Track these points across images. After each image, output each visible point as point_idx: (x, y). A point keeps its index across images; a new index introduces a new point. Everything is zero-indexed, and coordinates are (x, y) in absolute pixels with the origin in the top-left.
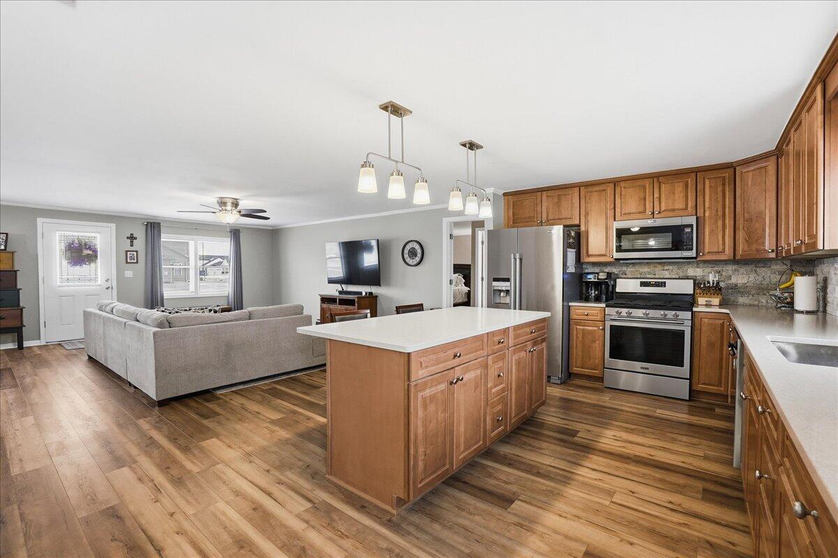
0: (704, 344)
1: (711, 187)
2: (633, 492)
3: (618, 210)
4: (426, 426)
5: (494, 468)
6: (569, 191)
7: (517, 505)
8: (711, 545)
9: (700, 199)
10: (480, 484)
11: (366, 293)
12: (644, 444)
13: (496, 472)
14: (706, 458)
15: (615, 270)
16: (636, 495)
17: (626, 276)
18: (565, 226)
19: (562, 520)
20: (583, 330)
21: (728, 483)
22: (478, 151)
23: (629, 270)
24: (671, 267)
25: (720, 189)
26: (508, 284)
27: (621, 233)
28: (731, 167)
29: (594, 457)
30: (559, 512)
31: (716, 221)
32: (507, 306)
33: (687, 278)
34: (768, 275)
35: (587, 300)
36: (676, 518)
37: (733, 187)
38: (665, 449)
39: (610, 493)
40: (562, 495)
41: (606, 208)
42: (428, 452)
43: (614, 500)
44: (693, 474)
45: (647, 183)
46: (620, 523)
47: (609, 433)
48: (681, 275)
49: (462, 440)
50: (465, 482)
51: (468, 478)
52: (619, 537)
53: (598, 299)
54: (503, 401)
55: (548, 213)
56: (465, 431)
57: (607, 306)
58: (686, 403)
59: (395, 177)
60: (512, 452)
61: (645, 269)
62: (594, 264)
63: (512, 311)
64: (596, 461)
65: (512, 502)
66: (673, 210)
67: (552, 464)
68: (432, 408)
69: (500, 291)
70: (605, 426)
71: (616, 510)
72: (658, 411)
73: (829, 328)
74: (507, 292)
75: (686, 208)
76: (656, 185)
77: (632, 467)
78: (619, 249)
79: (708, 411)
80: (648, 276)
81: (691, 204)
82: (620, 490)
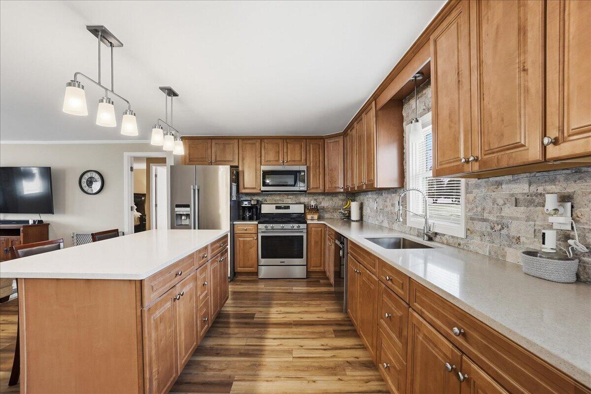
0: (313, 244)
1: (313, 149)
2: (302, 347)
3: (263, 158)
4: (158, 345)
5: (206, 362)
6: (232, 142)
7: (236, 386)
8: (349, 363)
9: (308, 156)
10: (200, 379)
11: (34, 222)
12: (295, 312)
13: (210, 364)
14: (327, 311)
15: (260, 199)
16: (303, 348)
17: (266, 203)
18: (231, 167)
19: (270, 384)
20: (244, 241)
21: (342, 323)
22: (174, 98)
23: (268, 198)
24: (292, 197)
25: (318, 150)
26: (188, 209)
27: (266, 174)
28: (322, 138)
29: (271, 330)
30: (266, 379)
31: (316, 170)
32: (187, 227)
33: (300, 203)
34: (337, 201)
35: (244, 219)
36: (329, 354)
37: (323, 150)
38: (306, 312)
39: (290, 352)
40: (262, 365)
41: (256, 156)
42: (160, 370)
43: (294, 356)
44: (325, 323)
45: (280, 141)
46: (303, 371)
47: (274, 310)
48: (297, 201)
49: (183, 347)
50: (186, 383)
51: (188, 378)
52: (306, 380)
53: (251, 219)
54: (206, 304)
55: (216, 156)
56: (185, 339)
57: (259, 223)
58: (305, 280)
59: (105, 104)
60: (215, 343)
61: (278, 198)
62: (247, 194)
63: (192, 230)
64: (273, 332)
65: (229, 384)
66: (294, 161)
67: (247, 344)
68: (161, 327)
69: (181, 215)
70: (269, 305)
71: (299, 363)
72: (294, 288)
73: (364, 228)
74: (188, 216)
75: (301, 161)
76: (285, 144)
77: (294, 329)
78: (264, 184)
79: (316, 283)
80: (280, 202)
81: (303, 158)
82: (295, 347)
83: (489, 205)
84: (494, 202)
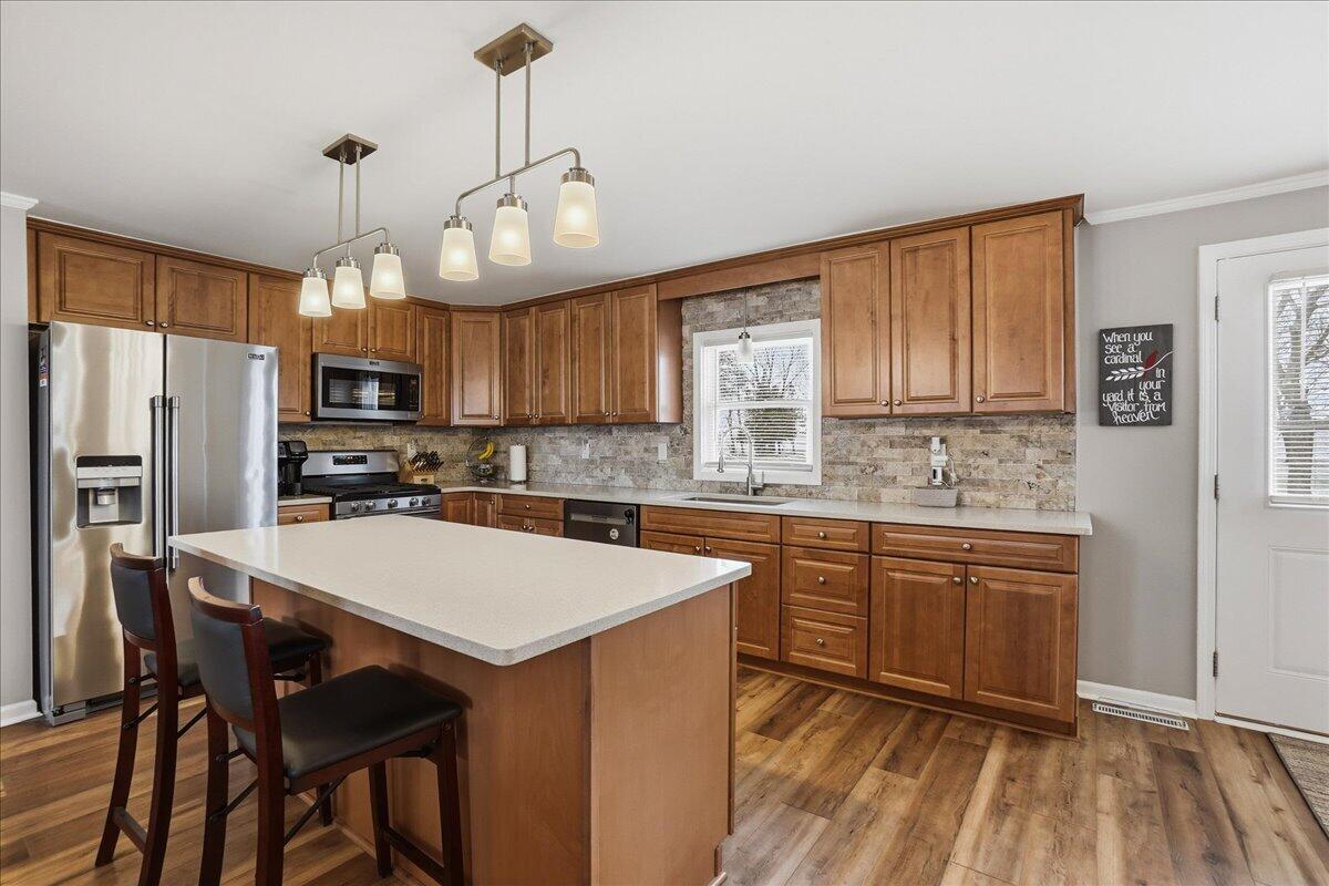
1: (429, 329)
9: (419, 343)
17: (318, 448)
26: (133, 471)
27: (329, 375)
28: (446, 309)
31: (435, 377)
48: (380, 445)
57: (336, 500)
66: (391, 350)
75: (405, 352)
76: (372, 309)
80: (341, 447)
83: (857, 447)
84: (863, 444)
